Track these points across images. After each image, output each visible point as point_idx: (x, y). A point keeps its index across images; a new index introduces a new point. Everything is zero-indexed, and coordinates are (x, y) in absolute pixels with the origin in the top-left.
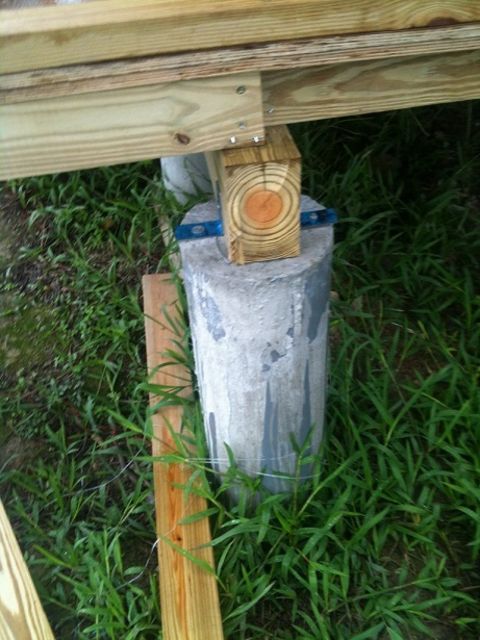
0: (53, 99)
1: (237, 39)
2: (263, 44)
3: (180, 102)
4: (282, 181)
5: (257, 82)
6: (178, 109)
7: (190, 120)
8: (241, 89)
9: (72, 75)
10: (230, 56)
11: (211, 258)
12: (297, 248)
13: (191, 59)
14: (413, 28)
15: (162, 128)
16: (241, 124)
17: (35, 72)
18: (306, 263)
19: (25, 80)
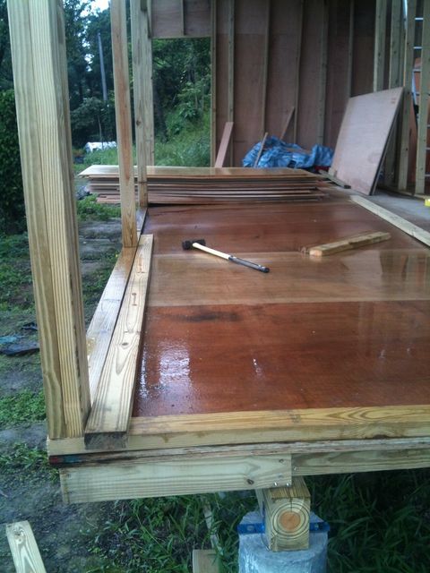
0: (192, 461)
1: (281, 439)
2: (294, 442)
3: (251, 465)
4: (300, 508)
5: (290, 458)
6: (250, 468)
7: (254, 473)
8: (281, 461)
9: (203, 451)
10: (277, 446)
11: (258, 546)
12: (307, 545)
13: (259, 446)
14: (366, 438)
15: (240, 476)
16: (280, 476)
17: (186, 448)
18: (312, 554)
19: (181, 451)
